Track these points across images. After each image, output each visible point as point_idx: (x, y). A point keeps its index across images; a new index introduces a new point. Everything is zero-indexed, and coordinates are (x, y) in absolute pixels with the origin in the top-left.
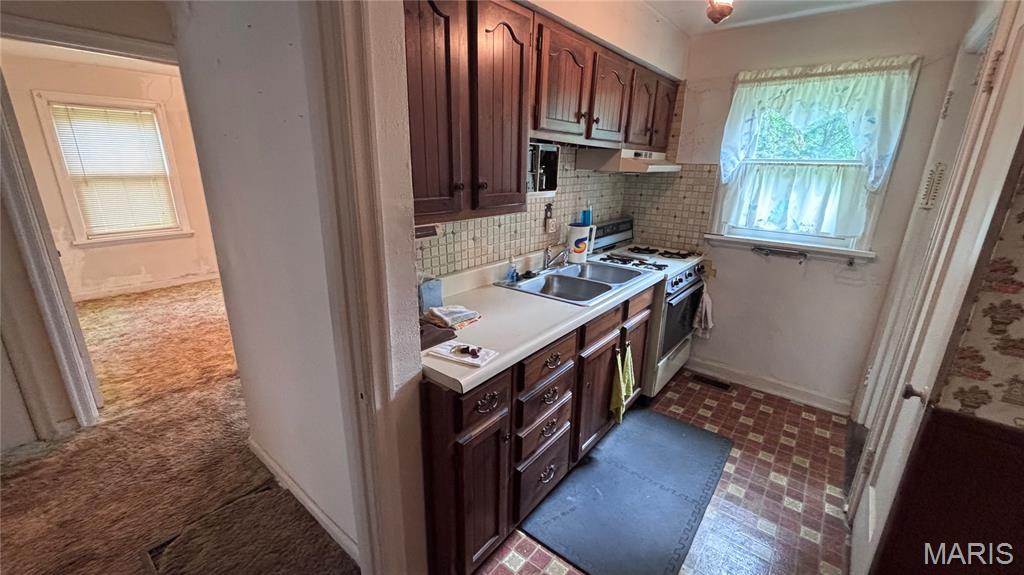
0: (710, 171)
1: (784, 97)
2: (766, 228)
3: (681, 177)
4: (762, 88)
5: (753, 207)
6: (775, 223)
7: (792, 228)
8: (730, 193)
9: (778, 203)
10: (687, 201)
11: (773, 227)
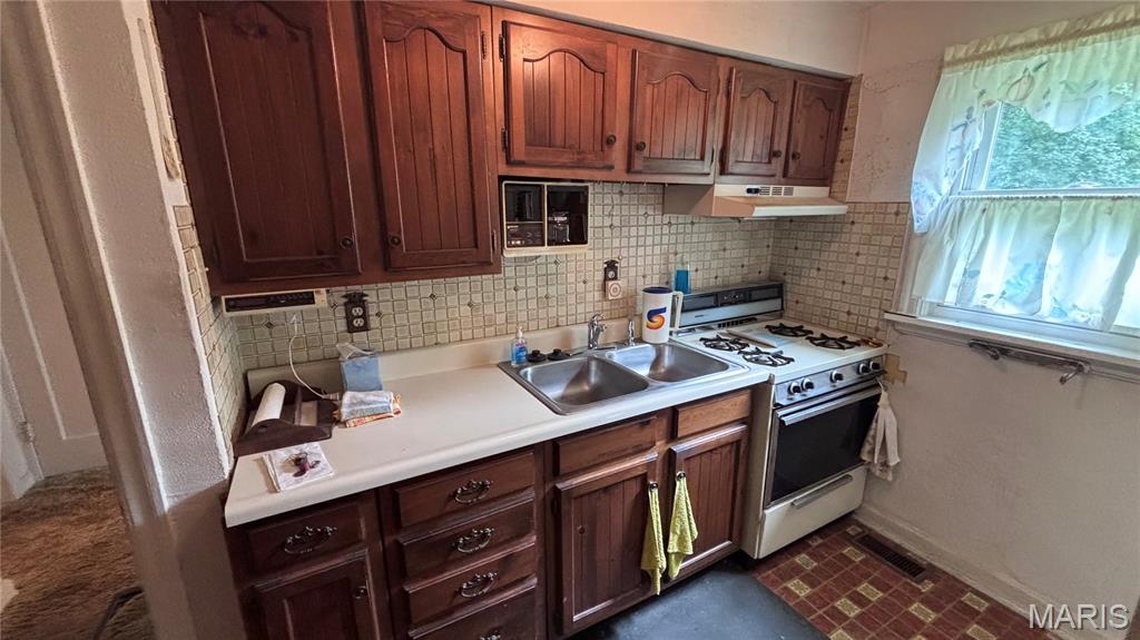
0: (897, 214)
1: (1032, 80)
2: (998, 309)
3: (853, 223)
4: (988, 69)
5: (972, 274)
6: (1015, 304)
7: (1052, 314)
8: (930, 249)
9: (1021, 267)
10: (861, 260)
11: (1010, 310)
